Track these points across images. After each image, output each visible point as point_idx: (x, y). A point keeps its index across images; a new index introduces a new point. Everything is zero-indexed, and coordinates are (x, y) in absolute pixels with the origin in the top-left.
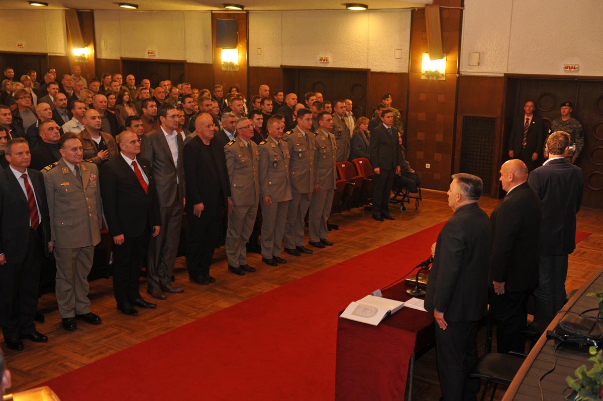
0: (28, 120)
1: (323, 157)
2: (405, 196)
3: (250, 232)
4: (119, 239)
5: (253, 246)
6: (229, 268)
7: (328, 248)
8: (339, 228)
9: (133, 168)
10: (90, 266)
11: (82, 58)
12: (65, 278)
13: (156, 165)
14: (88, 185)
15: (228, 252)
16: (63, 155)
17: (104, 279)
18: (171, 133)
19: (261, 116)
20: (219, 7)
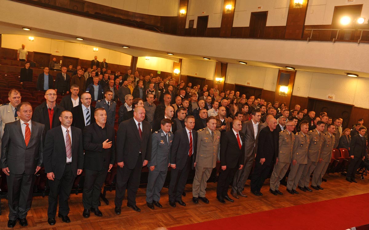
0: (195, 106)
1: (327, 146)
2: (364, 171)
3: (283, 175)
4: (224, 167)
5: (284, 182)
6: (270, 190)
7: (320, 190)
8: (327, 181)
9: (236, 136)
10: (209, 177)
11: (219, 82)
12: (198, 179)
13: (246, 136)
14: (215, 141)
15: (271, 182)
16: (208, 126)
17: (213, 183)
18: (256, 123)
19: (297, 120)
20: (283, 68)
